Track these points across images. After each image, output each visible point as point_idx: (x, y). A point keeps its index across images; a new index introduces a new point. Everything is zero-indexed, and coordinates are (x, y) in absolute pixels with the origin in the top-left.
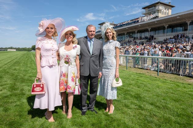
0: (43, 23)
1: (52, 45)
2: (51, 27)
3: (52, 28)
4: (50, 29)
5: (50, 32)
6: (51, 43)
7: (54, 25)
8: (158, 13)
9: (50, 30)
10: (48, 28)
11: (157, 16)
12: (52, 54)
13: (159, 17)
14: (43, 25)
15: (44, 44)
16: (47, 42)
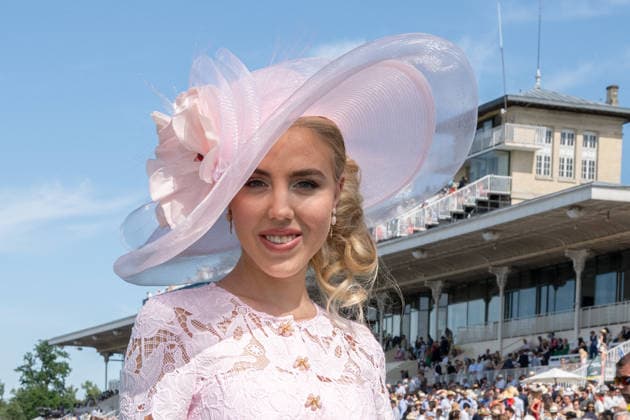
1: (309, 385)
2: (300, 163)
3: (305, 182)
4: (281, 186)
5: (280, 227)
7: (331, 136)
8: (509, 174)
9: (283, 210)
10: (258, 181)
11: (493, 197)
13: (514, 202)
14: (205, 140)
15: (215, 381)
16: (247, 352)
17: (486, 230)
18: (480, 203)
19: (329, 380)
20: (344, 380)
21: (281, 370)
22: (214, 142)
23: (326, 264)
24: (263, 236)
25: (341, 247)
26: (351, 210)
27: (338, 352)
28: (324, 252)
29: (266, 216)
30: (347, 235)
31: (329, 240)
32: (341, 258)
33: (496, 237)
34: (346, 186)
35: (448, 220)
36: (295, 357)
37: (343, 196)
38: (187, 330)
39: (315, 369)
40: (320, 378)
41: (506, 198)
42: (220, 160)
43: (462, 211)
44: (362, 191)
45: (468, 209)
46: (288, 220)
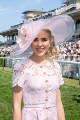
0: (25, 30)
2: (43, 37)
3: (44, 40)
4: (40, 41)
5: (40, 48)
6: (45, 73)
7: (49, 32)
8: (76, 3)
9: (40, 45)
10: (36, 40)
11: (73, 8)
12: (46, 100)
13: (77, 9)
14: (26, 33)
15: (29, 78)
16: (35, 72)
17: (72, 14)
18: (71, 9)
19: (50, 76)
20: (53, 75)
21: (41, 75)
22: (28, 34)
23: (48, 53)
24: (37, 49)
25: (51, 51)
26: (53, 44)
27: (52, 69)
28: (48, 51)
29: (37, 45)
30: (52, 48)
31: (49, 49)
32: (51, 52)
33: (74, 15)
34: (52, 40)
35: (65, 12)
36: (44, 72)
37: (51, 42)
38: (24, 68)
39: (47, 74)
40: (48, 75)
41: (76, 8)
42: (29, 36)
43: (68, 10)
44: (55, 41)
45: (69, 10)
46: (41, 46)
